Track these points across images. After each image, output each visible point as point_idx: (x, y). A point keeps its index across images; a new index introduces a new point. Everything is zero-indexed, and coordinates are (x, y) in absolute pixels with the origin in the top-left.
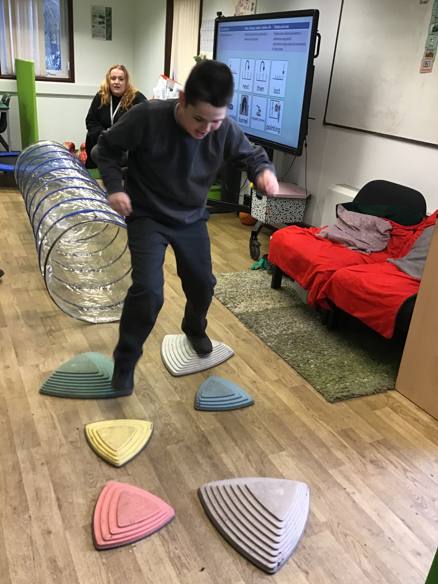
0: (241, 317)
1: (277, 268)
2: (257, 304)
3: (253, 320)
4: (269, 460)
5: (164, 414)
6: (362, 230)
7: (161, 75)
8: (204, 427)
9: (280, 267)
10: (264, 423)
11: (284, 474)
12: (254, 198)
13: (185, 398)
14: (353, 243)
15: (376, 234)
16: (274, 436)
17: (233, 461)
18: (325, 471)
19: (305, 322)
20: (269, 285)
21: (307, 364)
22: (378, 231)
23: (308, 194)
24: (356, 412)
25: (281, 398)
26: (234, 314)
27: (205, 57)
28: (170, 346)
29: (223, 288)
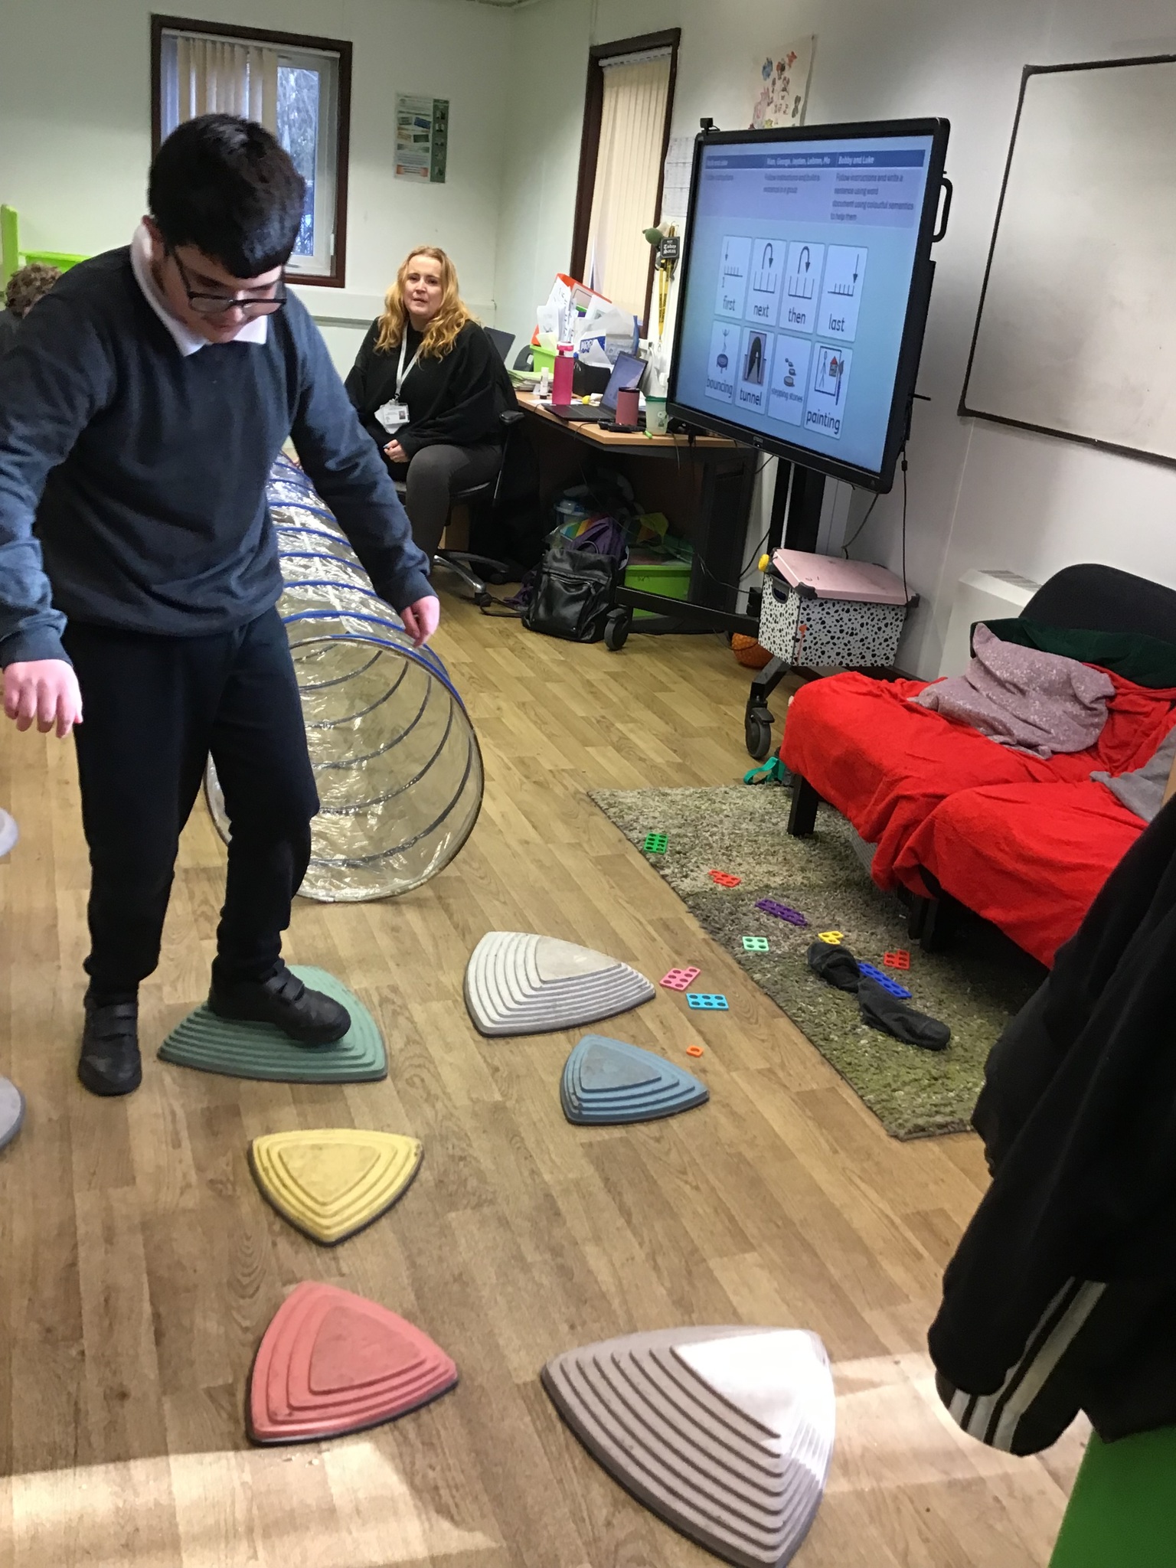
0: (693, 902)
1: (804, 784)
2: (742, 872)
3: (726, 912)
4: (710, 1271)
5: (454, 1132)
6: (1033, 694)
7: (559, 275)
8: (552, 1173)
9: (809, 779)
10: (711, 1178)
11: (742, 1310)
12: (768, 598)
13: (515, 1096)
14: (1005, 726)
15: (1070, 706)
16: (734, 1212)
17: (613, 1265)
18: (852, 1313)
19: (864, 927)
20: (784, 824)
21: (850, 1036)
22: (1075, 698)
23: (911, 594)
24: (962, 1170)
25: (767, 1117)
26: (679, 895)
27: (672, 230)
28: (491, 959)
29: (659, 825)
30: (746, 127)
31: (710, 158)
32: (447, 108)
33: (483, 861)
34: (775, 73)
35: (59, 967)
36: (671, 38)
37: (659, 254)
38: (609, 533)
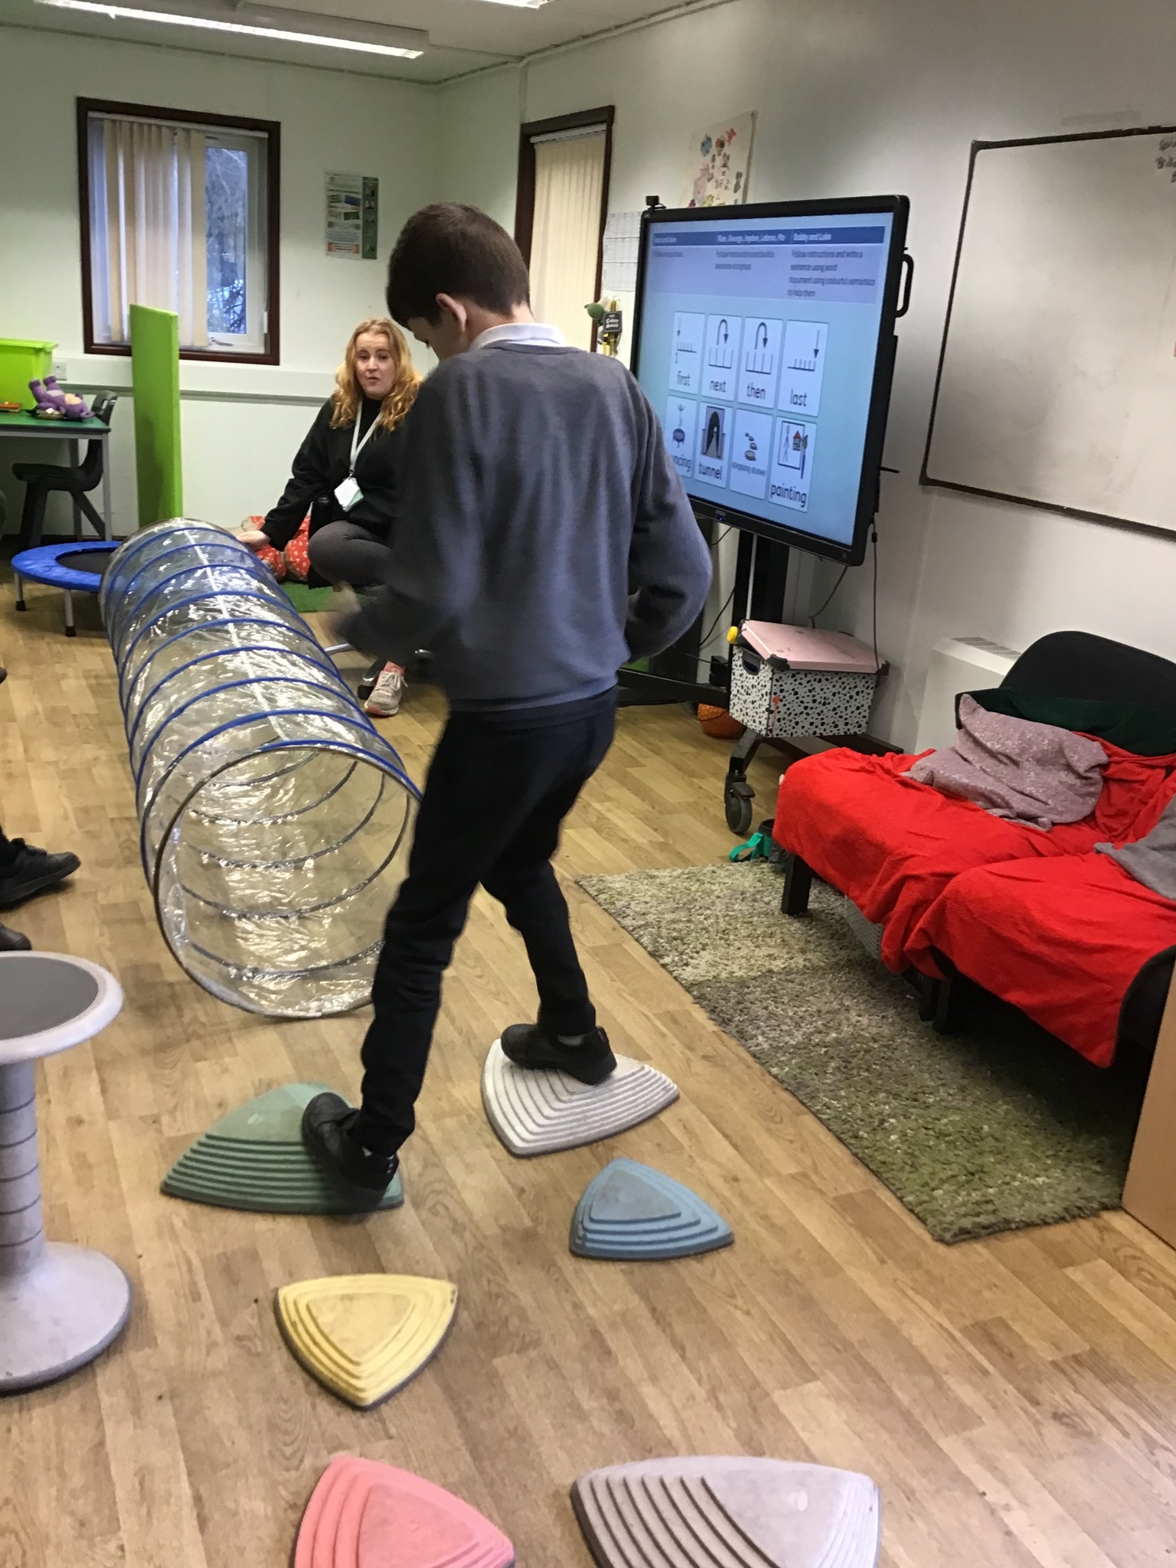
0: (697, 991)
1: (799, 862)
2: (743, 957)
3: (733, 1001)
4: (775, 1406)
5: (486, 1266)
6: (1027, 765)
8: (596, 1306)
9: (806, 858)
10: (760, 1298)
12: (738, 669)
13: (545, 1220)
14: (1003, 799)
15: (1063, 776)
16: (789, 1337)
17: (674, 1407)
18: (929, 1442)
19: (874, 1010)
20: (776, 903)
21: (881, 1132)
22: (1069, 768)
23: (881, 662)
25: (808, 1227)
26: (682, 985)
27: (617, 305)
29: (652, 910)
30: (685, 205)
31: (658, 236)
32: (376, 186)
33: (479, 959)
34: (714, 150)
36: (606, 116)
37: (601, 329)
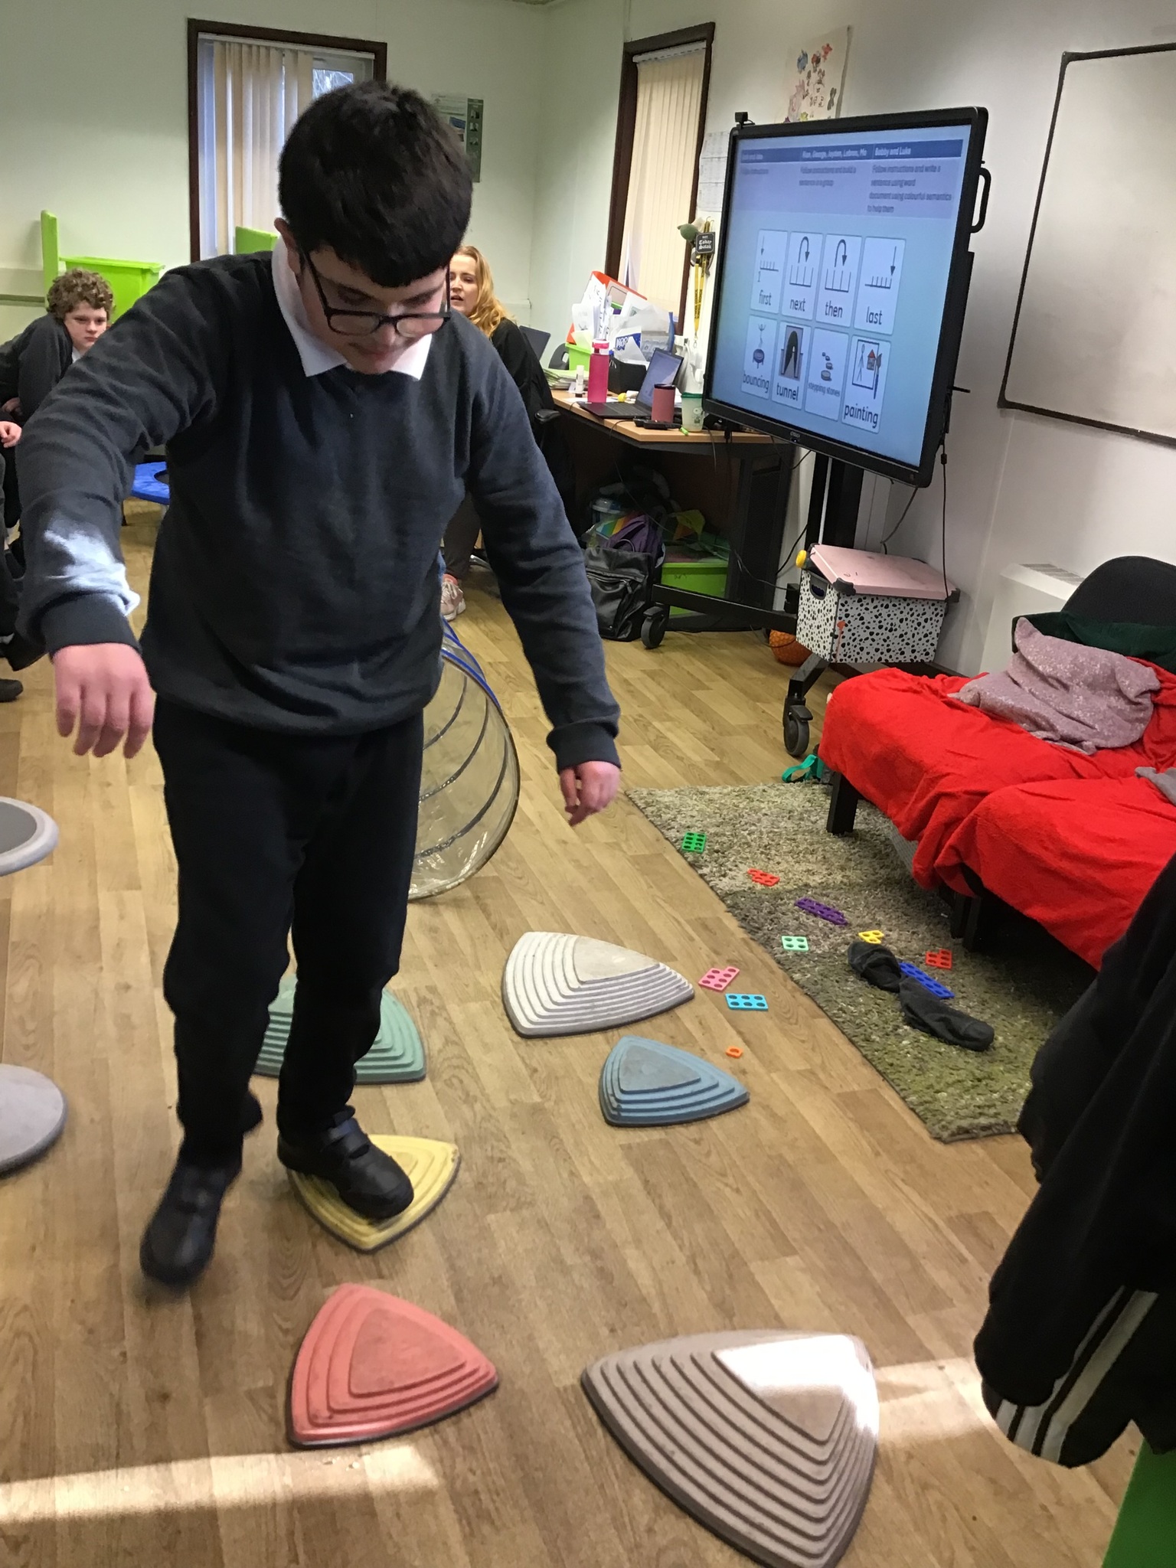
0: (732, 901)
1: (844, 782)
2: (781, 871)
3: (765, 911)
4: (751, 1274)
5: (492, 1134)
6: (1077, 689)
7: (594, 273)
8: (592, 1175)
9: (848, 776)
10: (751, 1179)
11: (784, 1315)
12: (806, 594)
13: (554, 1097)
14: (1048, 722)
15: (1114, 701)
16: (774, 1215)
17: (653, 1269)
18: (898, 1319)
19: (905, 926)
20: (823, 823)
21: (892, 1037)
22: (1120, 693)
23: (951, 589)
24: (1007, 1172)
25: (807, 1118)
26: (717, 894)
27: (707, 225)
28: (529, 959)
29: (697, 824)
30: (781, 121)
31: (745, 152)
32: (481, 108)
33: (521, 861)
34: (809, 66)
35: (101, 968)
36: (705, 33)
37: (694, 250)
38: (645, 531)
